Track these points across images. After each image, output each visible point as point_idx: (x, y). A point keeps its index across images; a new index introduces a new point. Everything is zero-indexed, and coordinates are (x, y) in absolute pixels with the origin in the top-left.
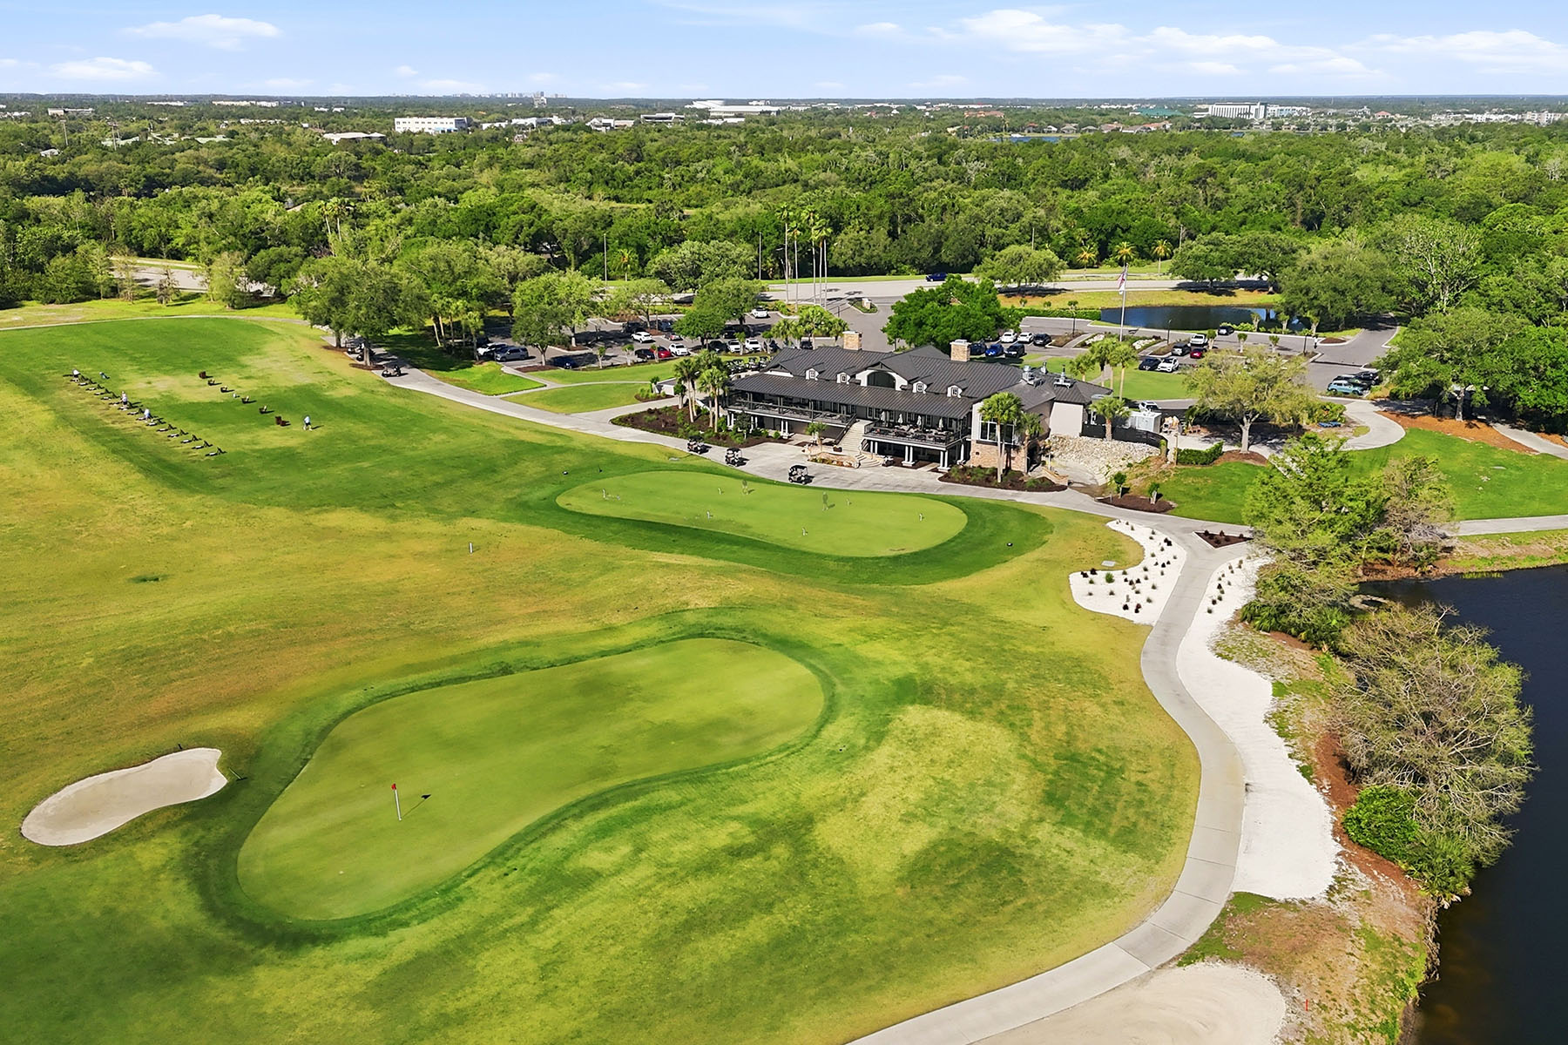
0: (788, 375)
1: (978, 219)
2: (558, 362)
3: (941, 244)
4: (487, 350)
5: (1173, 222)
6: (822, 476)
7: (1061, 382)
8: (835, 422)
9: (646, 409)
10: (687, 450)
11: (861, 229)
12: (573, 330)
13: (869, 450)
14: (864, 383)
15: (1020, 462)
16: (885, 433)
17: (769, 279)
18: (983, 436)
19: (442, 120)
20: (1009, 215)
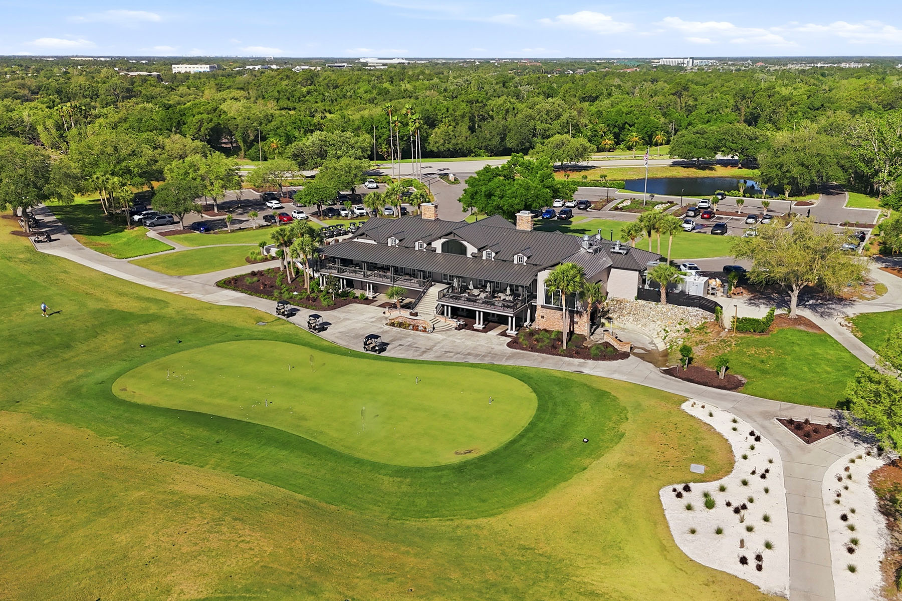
0: (373, 242)
1: (531, 118)
2: (196, 227)
3: (505, 135)
4: (141, 217)
5: (663, 120)
6: (397, 343)
7: (617, 249)
8: (413, 285)
9: (250, 272)
10: (275, 314)
11: (450, 125)
12: (215, 200)
13: (443, 314)
14: (439, 251)
15: (582, 326)
16: (457, 298)
17: (384, 159)
18: (548, 300)
19: (201, 66)
20: (552, 115)
